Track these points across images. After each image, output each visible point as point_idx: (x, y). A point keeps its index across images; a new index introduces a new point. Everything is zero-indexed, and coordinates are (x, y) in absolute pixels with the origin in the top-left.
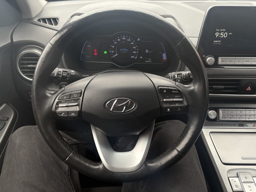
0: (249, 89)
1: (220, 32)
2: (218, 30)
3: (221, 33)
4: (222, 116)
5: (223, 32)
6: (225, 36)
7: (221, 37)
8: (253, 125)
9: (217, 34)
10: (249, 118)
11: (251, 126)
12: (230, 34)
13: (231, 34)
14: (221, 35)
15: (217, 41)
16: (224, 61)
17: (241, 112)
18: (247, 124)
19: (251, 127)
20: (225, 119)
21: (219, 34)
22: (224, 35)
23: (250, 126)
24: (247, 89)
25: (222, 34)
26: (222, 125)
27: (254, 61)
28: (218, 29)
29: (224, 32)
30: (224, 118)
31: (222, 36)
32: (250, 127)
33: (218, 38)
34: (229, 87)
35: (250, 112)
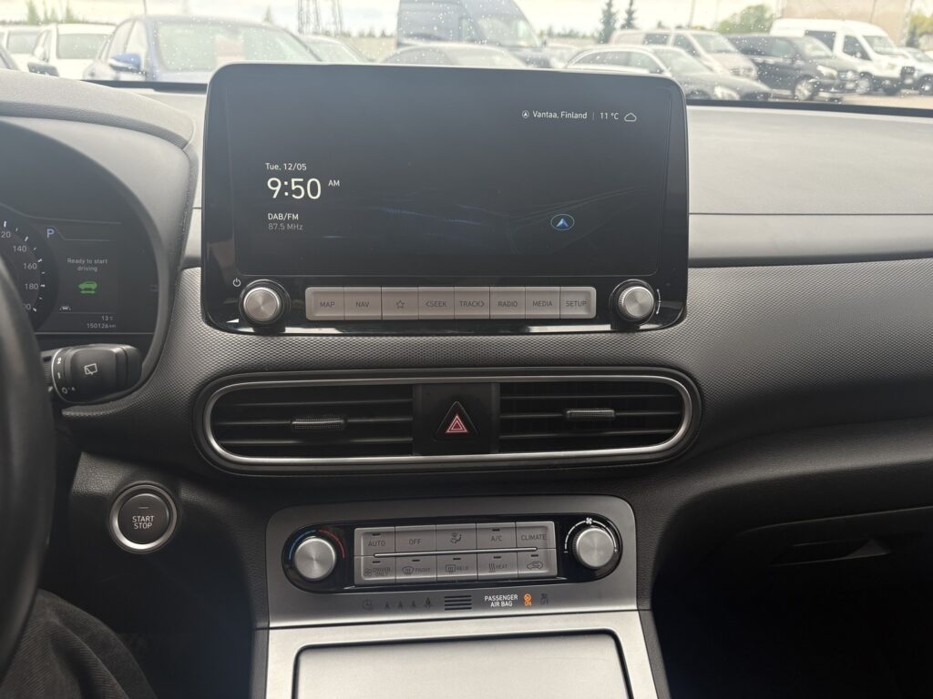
0: (457, 426)
1: (286, 176)
2: (276, 167)
3: (293, 180)
4: (366, 561)
5: (297, 174)
6: (314, 193)
7: (294, 196)
8: (516, 597)
9: (274, 184)
10: (492, 567)
11: (503, 604)
12: (331, 183)
13: (337, 183)
14: (294, 187)
15: (280, 217)
16: (333, 303)
17: (458, 538)
18: (486, 598)
19: (507, 608)
20: (382, 575)
21: (283, 183)
22: (308, 189)
23: (498, 604)
24: (451, 430)
25: (296, 183)
26: (369, 608)
27: (465, 303)
28: (272, 164)
29: (306, 176)
30: (380, 572)
31: (298, 192)
32: (500, 608)
33: (285, 203)
34: (371, 420)
35: (496, 534)
